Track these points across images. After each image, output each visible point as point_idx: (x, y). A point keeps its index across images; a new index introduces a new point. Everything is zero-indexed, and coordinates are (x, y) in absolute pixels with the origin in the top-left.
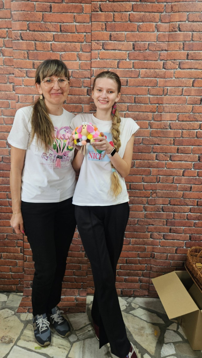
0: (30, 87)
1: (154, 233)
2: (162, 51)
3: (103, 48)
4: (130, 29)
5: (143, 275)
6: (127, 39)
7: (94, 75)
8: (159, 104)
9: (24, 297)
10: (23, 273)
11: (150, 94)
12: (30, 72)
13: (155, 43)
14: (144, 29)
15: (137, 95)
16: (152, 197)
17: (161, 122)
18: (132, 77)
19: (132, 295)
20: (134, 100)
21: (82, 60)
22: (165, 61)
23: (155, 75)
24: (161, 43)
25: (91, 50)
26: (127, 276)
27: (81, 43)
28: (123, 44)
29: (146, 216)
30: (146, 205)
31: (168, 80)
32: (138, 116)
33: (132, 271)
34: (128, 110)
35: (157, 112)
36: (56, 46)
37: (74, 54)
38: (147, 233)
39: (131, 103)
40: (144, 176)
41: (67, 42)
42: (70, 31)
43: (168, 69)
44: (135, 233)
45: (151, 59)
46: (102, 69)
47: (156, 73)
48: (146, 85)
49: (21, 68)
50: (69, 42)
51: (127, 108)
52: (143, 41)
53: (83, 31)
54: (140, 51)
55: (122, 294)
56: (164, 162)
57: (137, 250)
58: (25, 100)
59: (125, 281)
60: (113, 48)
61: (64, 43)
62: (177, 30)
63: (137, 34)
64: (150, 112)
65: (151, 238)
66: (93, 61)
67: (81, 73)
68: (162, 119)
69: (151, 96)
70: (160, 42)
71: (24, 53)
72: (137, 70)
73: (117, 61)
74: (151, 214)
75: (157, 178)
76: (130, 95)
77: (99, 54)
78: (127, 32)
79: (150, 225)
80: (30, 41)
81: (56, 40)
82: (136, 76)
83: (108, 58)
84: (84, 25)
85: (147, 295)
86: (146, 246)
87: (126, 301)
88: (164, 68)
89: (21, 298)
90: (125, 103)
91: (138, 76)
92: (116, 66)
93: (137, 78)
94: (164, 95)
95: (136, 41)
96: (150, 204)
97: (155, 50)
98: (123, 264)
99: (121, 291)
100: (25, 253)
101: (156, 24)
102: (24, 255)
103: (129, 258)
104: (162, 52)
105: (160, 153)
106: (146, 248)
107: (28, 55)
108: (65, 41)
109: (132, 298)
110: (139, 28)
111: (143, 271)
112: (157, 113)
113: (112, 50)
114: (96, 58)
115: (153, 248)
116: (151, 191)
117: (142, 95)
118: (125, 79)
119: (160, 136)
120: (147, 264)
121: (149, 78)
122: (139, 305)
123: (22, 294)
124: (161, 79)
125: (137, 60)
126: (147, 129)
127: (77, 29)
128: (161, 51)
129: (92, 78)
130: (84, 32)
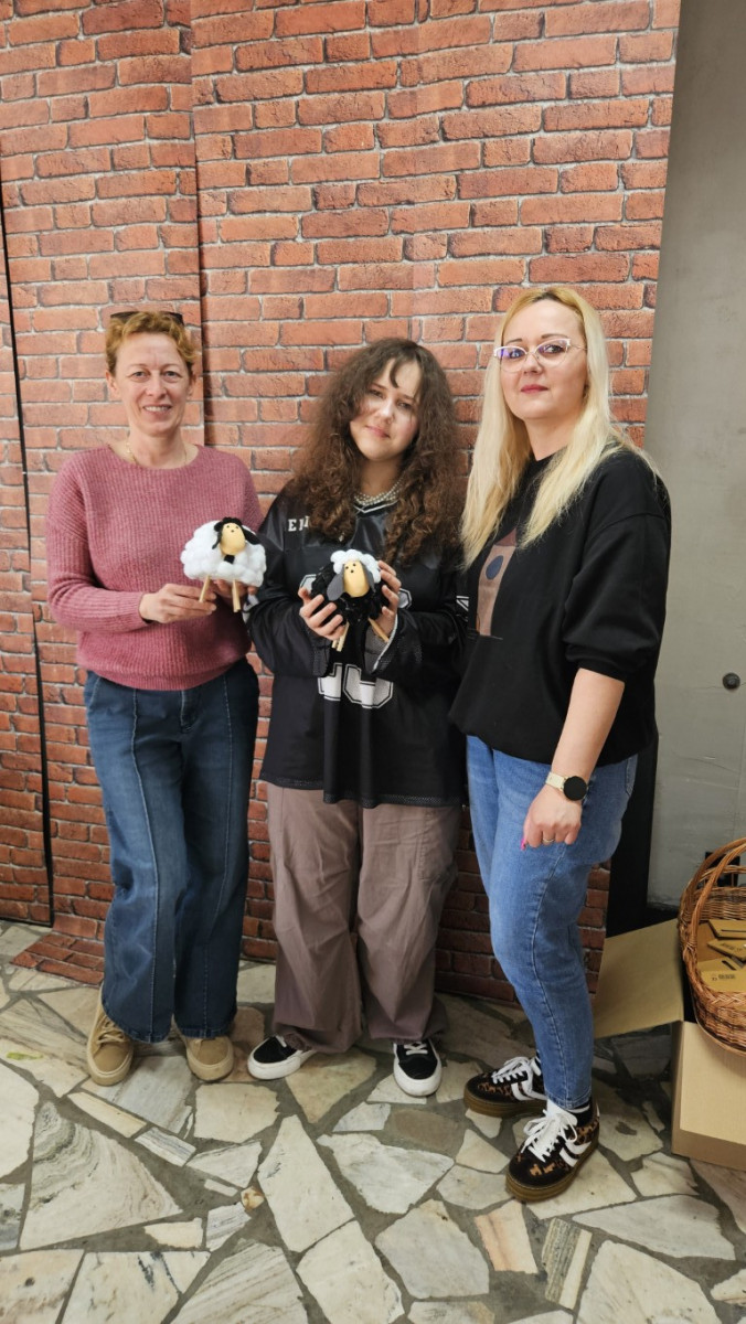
3: (228, 208)
4: (303, 146)
6: (296, 178)
13: (376, 183)
14: (343, 142)
22: (407, 236)
31: (420, 294)
42: (137, 166)
43: (418, 260)
45: (366, 233)
53: (172, 163)
62: (437, 138)
63: (322, 160)
78: (294, 157)
82: (325, 288)
84: (173, 145)
97: (376, 203)
101: (377, 126)
104: (400, 207)
110: (327, 141)
118: (295, 296)
127: (155, 155)
130: (176, 166)
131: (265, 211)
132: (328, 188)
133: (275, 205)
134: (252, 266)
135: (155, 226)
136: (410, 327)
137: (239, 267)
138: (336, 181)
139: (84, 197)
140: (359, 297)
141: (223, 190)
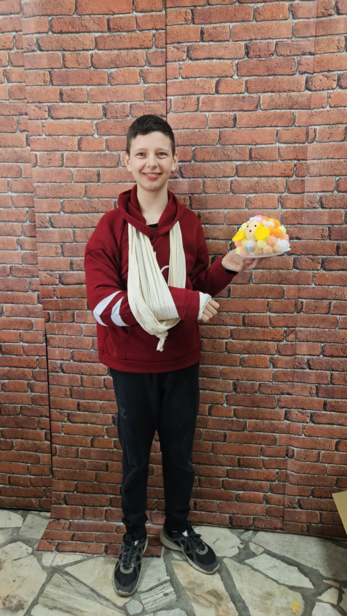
0: (57, 137)
1: (293, 409)
2: (304, 54)
5: (272, 491)
6: (234, 36)
7: (172, 110)
8: (298, 160)
9: (52, 520)
10: (51, 476)
11: (281, 141)
12: (56, 109)
13: (289, 41)
15: (255, 145)
16: (288, 341)
17: (303, 194)
18: (245, 109)
19: (251, 526)
20: (248, 154)
21: (149, 81)
22: (309, 75)
23: (290, 104)
24: (300, 39)
25: (166, 62)
26: (241, 491)
27: (147, 50)
28: (225, 46)
29: (275, 377)
30: (276, 356)
32: (257, 185)
33: (250, 482)
34: (237, 174)
35: (294, 176)
36: (101, 59)
37: (134, 72)
38: (277, 409)
39: (244, 161)
40: (271, 300)
41: (120, 49)
44: (255, 409)
45: (282, 73)
46: (187, 97)
47: (291, 100)
48: (273, 125)
49: (40, 102)
50: (124, 49)
51: (235, 170)
52: (265, 39)
54: (259, 59)
55: (231, 523)
56: (311, 272)
57: (259, 442)
58: (48, 161)
59: (236, 500)
60: (206, 56)
61: (116, 51)
64: (282, 177)
65: (286, 418)
66: (170, 83)
67: (149, 107)
68: (306, 189)
69: (283, 145)
70: (300, 37)
71: (44, 74)
72: (255, 95)
73: (215, 80)
74: (285, 374)
75: (296, 305)
76: (241, 146)
77: (181, 68)
79: (283, 394)
80: (53, 52)
81: (101, 47)
82: (252, 108)
83: (198, 76)
85: (281, 529)
86: (277, 435)
87: (239, 537)
88: (308, 89)
89: (46, 522)
90: (232, 161)
91: (257, 107)
92: (214, 89)
93: (254, 110)
94: (309, 142)
95: (251, 40)
96: (282, 354)
97: (288, 54)
98: (233, 466)
99: (230, 518)
100: (53, 441)
102: (51, 443)
103: (244, 455)
104: (304, 57)
105: (301, 254)
106: (276, 439)
107: (51, 77)
108: (117, 48)
109: (251, 532)
111: (272, 481)
112: (294, 178)
113: (204, 59)
114: (176, 76)
115: (290, 438)
116: (286, 329)
117: (264, 144)
119: (300, 222)
120: (280, 469)
121: (277, 111)
122: (264, 548)
123: (48, 514)
124: (302, 111)
125: (254, 76)
126: (275, 209)
128: (302, 55)
129: (168, 115)
131: (213, 58)
132: (257, 43)
133: (220, 54)
134: (202, 94)
135: (138, 69)
136: (307, 133)
137: (194, 94)
138: (262, 39)
139: (86, 48)
140: (275, 114)
141: (184, 44)
